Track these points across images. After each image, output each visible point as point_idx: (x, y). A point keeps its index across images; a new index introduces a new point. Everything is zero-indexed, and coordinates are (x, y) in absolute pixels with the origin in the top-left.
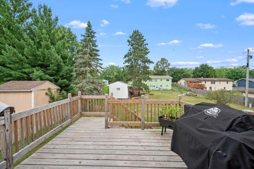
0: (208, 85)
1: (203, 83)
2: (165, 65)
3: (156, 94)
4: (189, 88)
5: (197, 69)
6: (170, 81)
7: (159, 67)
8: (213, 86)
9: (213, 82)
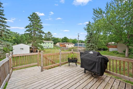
0: (67, 45)
1: (65, 45)
2: (50, 36)
3: (46, 50)
4: (61, 47)
5: (63, 38)
6: (53, 43)
7: (47, 36)
8: (68, 46)
9: (69, 44)
